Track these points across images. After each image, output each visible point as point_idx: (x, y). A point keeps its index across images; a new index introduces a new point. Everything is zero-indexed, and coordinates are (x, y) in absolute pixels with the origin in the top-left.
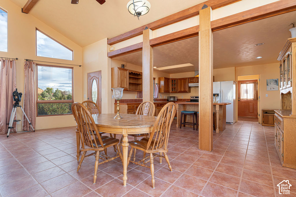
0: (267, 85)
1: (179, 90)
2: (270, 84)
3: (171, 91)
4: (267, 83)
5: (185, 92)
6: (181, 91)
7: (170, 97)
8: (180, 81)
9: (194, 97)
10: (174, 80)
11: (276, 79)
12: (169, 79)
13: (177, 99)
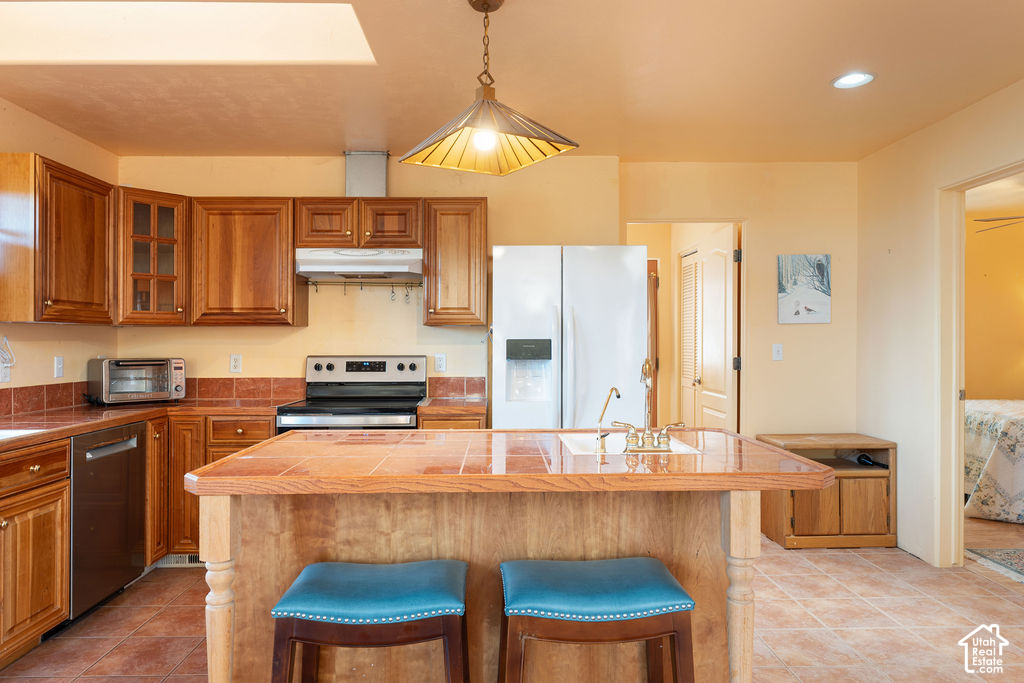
0: (781, 289)
1: (206, 298)
2: (795, 283)
3: (124, 308)
4: (780, 275)
5: (262, 318)
6: (227, 311)
7: (119, 364)
8: (215, 220)
9: (341, 365)
10: (154, 211)
11: (820, 257)
12: (104, 188)
13: (190, 382)
